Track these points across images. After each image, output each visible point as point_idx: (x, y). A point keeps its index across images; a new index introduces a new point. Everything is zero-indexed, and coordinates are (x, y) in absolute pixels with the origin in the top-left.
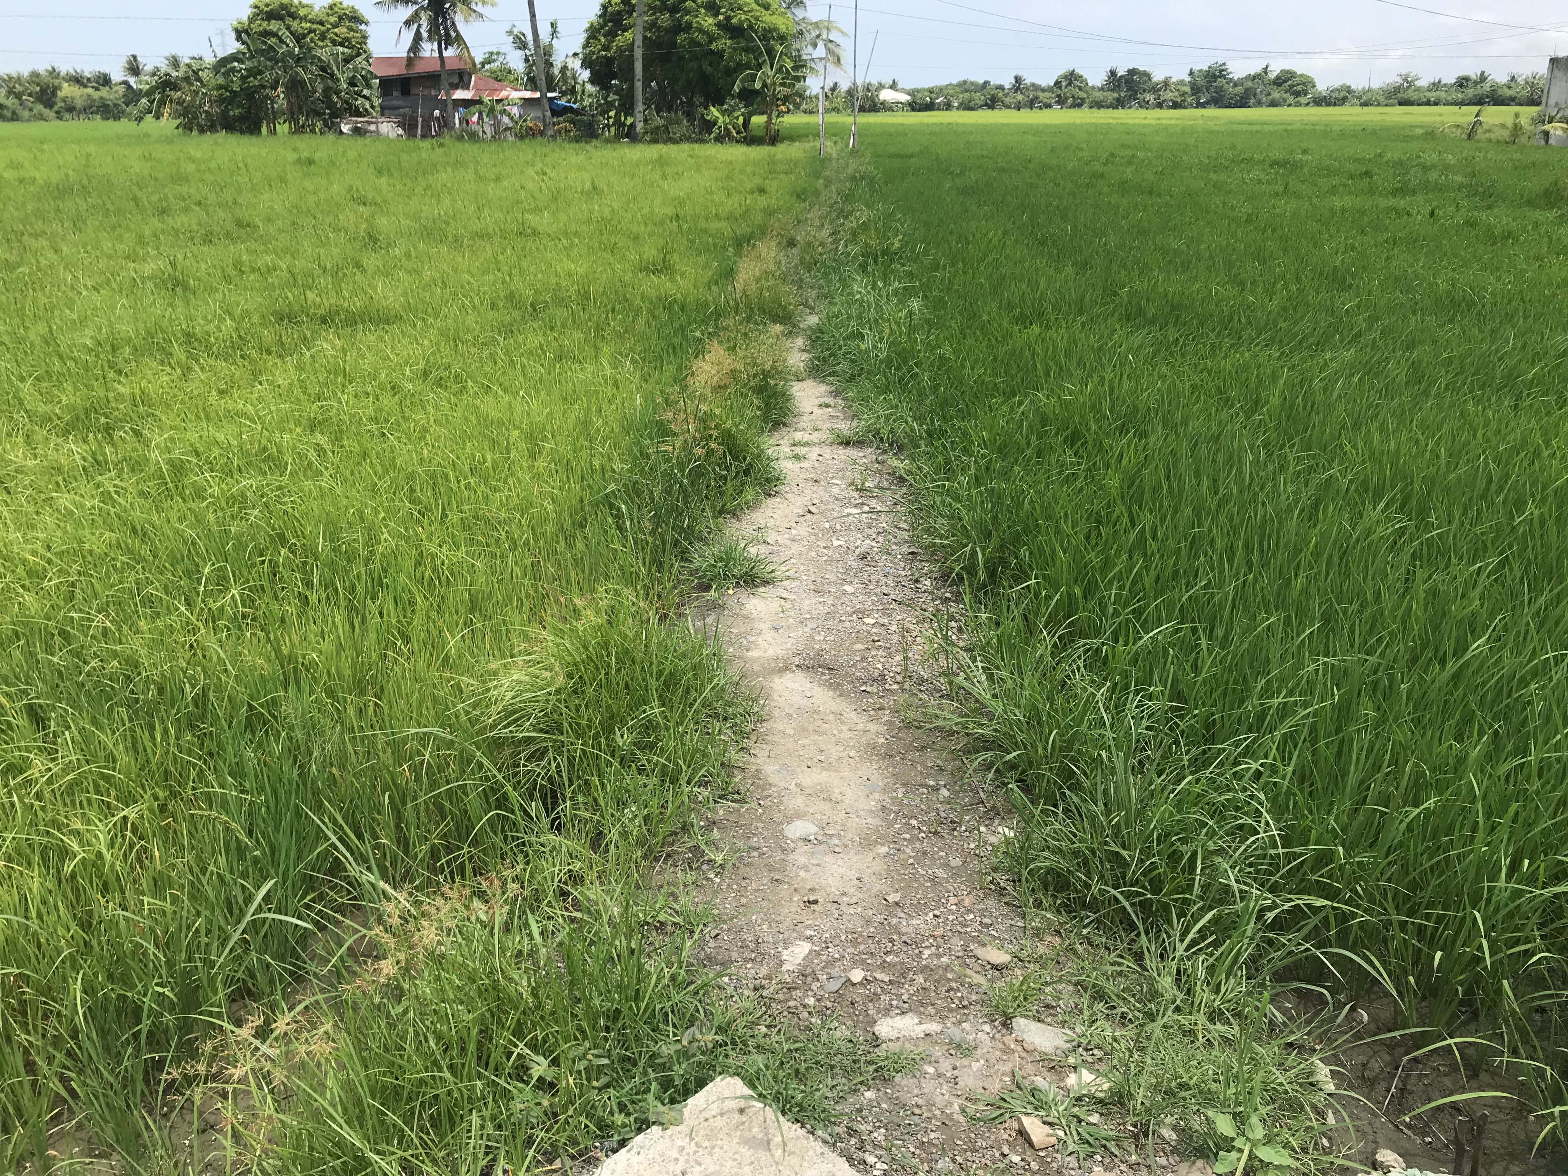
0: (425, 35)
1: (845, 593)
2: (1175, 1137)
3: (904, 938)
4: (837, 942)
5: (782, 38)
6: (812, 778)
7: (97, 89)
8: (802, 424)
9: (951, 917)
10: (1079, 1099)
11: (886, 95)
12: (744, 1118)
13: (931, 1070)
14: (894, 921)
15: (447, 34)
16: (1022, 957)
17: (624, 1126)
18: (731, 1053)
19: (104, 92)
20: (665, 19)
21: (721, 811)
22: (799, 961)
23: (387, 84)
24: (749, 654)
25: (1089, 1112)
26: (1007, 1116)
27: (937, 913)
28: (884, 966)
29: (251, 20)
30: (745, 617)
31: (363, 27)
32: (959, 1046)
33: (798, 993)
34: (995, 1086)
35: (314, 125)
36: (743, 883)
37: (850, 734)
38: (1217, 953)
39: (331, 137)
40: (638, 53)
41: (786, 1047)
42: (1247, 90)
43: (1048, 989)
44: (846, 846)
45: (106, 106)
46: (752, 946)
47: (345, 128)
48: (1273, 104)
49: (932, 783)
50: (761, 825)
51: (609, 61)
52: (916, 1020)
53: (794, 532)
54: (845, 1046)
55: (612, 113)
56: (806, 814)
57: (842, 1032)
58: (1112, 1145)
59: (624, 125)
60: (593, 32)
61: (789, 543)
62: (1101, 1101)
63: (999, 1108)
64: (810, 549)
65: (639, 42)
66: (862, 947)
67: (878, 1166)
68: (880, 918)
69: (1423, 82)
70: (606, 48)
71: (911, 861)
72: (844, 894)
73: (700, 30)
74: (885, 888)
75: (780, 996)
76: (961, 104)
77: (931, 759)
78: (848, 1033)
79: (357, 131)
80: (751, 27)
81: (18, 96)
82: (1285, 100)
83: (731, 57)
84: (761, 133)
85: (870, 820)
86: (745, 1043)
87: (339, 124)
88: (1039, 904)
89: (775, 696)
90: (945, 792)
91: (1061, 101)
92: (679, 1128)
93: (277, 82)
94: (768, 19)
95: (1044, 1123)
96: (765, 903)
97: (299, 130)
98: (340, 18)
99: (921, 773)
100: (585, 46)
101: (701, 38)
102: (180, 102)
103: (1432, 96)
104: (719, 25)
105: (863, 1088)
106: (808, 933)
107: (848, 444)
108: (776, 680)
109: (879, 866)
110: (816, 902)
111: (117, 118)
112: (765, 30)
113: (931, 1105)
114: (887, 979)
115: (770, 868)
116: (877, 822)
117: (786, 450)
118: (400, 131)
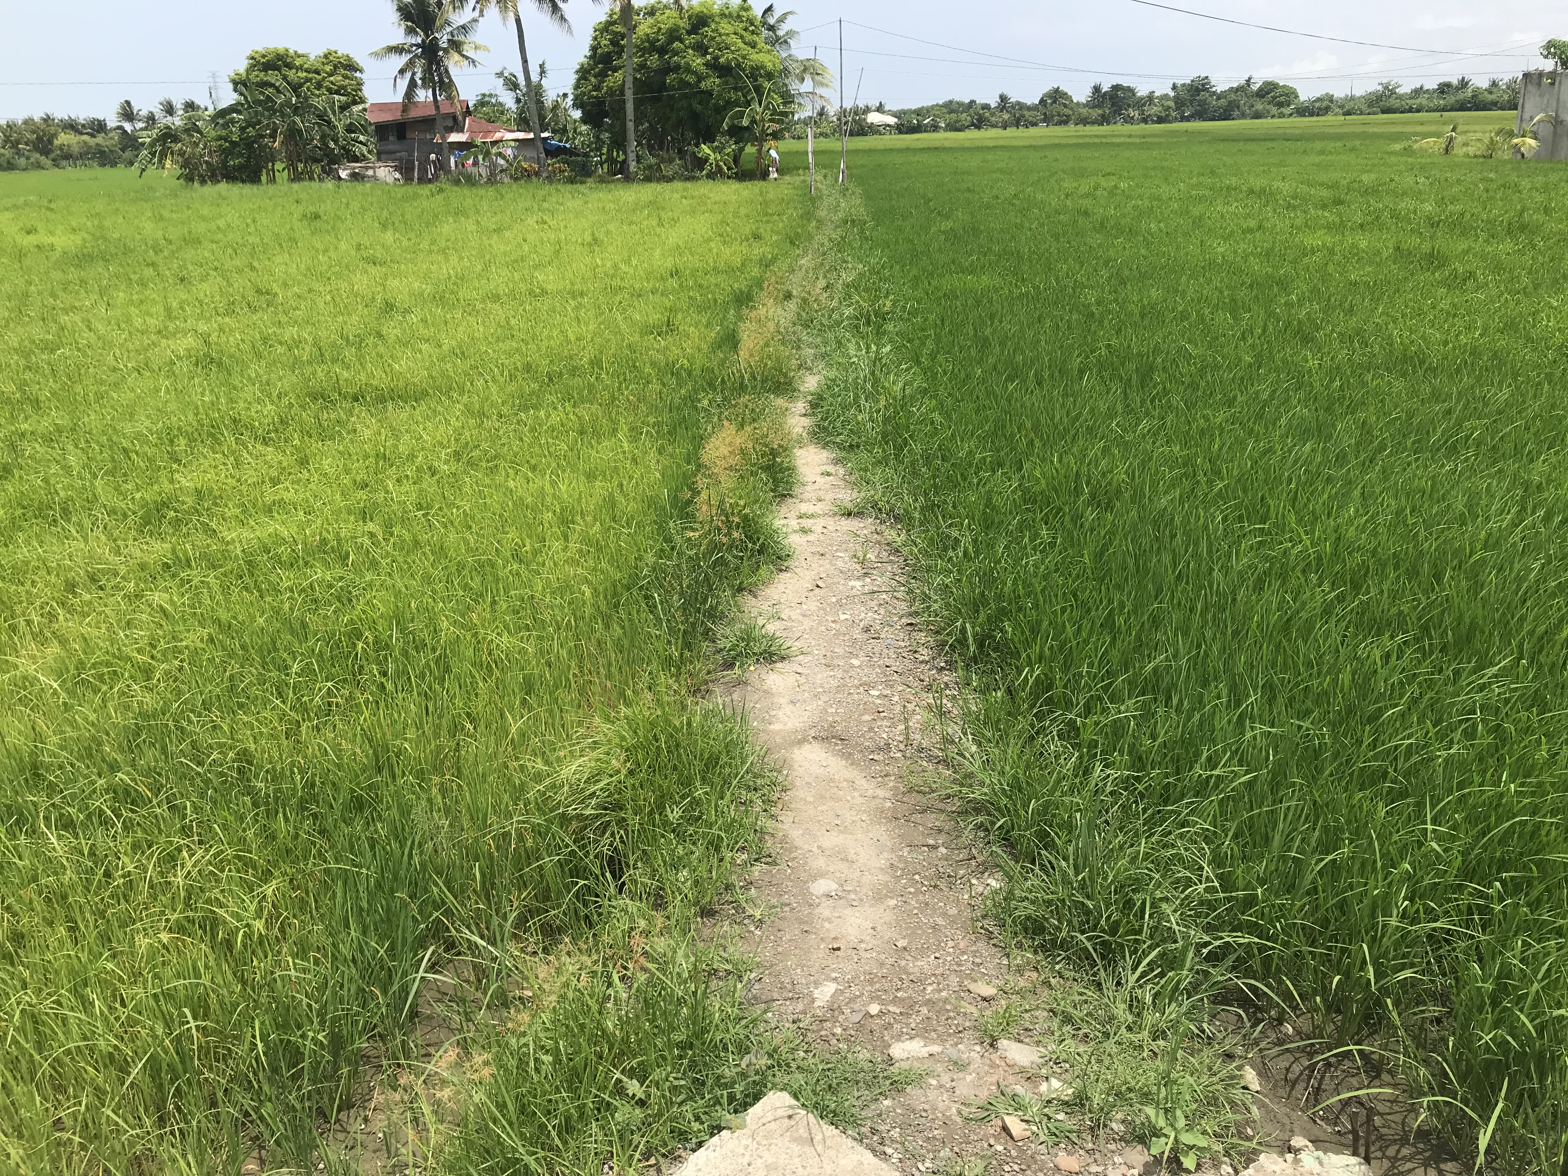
0: (419, 82)
1: (852, 666)
2: (1123, 1129)
3: (911, 977)
4: (857, 982)
5: (769, 76)
6: (831, 840)
7: (93, 136)
8: (806, 496)
9: (949, 959)
10: (1049, 1102)
11: (874, 118)
12: (792, 1123)
13: (934, 1082)
14: (903, 963)
15: (441, 81)
16: (1006, 990)
17: (699, 1131)
18: (777, 1073)
19: (100, 139)
20: (654, 60)
21: (757, 870)
22: (828, 998)
23: (382, 130)
24: (772, 727)
25: (1057, 1112)
26: (993, 1116)
27: (937, 955)
28: (895, 1001)
29: (248, 71)
30: (766, 692)
31: (358, 74)
32: (956, 1063)
33: (828, 1024)
34: (984, 1094)
35: (312, 172)
36: (779, 935)
37: (861, 800)
38: (1163, 982)
39: (329, 184)
40: (629, 95)
41: (821, 1067)
42: (1230, 102)
43: (1026, 1016)
44: (862, 900)
45: (102, 153)
46: (789, 987)
47: (343, 174)
48: (1257, 116)
49: (931, 842)
50: (789, 884)
51: (600, 102)
52: (922, 1044)
53: (804, 607)
54: (867, 1066)
55: (605, 150)
56: (827, 872)
57: (864, 1055)
58: (1073, 1137)
59: (616, 162)
60: (583, 73)
61: (801, 618)
62: (1066, 1103)
63: (987, 1110)
64: (820, 623)
65: (629, 84)
66: (878, 986)
67: (895, 1155)
68: (891, 961)
69: (1405, 89)
70: (597, 88)
71: (915, 911)
72: (861, 941)
73: (688, 70)
74: (895, 935)
75: (814, 1027)
76: (947, 125)
77: (932, 820)
78: (868, 1055)
79: (355, 177)
80: (738, 65)
81: (15, 145)
82: (1268, 112)
83: (720, 95)
84: (751, 166)
85: (880, 877)
86: (788, 1065)
87: (337, 170)
88: (1019, 945)
89: (796, 766)
90: (943, 850)
91: (1047, 119)
92: (744, 1131)
93: (275, 131)
94: (756, 57)
95: (1022, 1121)
96: (797, 951)
97: (297, 178)
98: (335, 67)
99: (923, 833)
100: (577, 87)
101: (692, 79)
102: (182, 153)
103: (1415, 104)
104: (707, 64)
105: (881, 1098)
106: (834, 975)
107: (849, 514)
108: (796, 751)
109: (889, 917)
110: (839, 949)
111: (114, 164)
112: (752, 67)
113: (935, 1109)
114: (898, 1011)
115: (801, 921)
116: (886, 878)
117: (794, 523)
118: (398, 175)
